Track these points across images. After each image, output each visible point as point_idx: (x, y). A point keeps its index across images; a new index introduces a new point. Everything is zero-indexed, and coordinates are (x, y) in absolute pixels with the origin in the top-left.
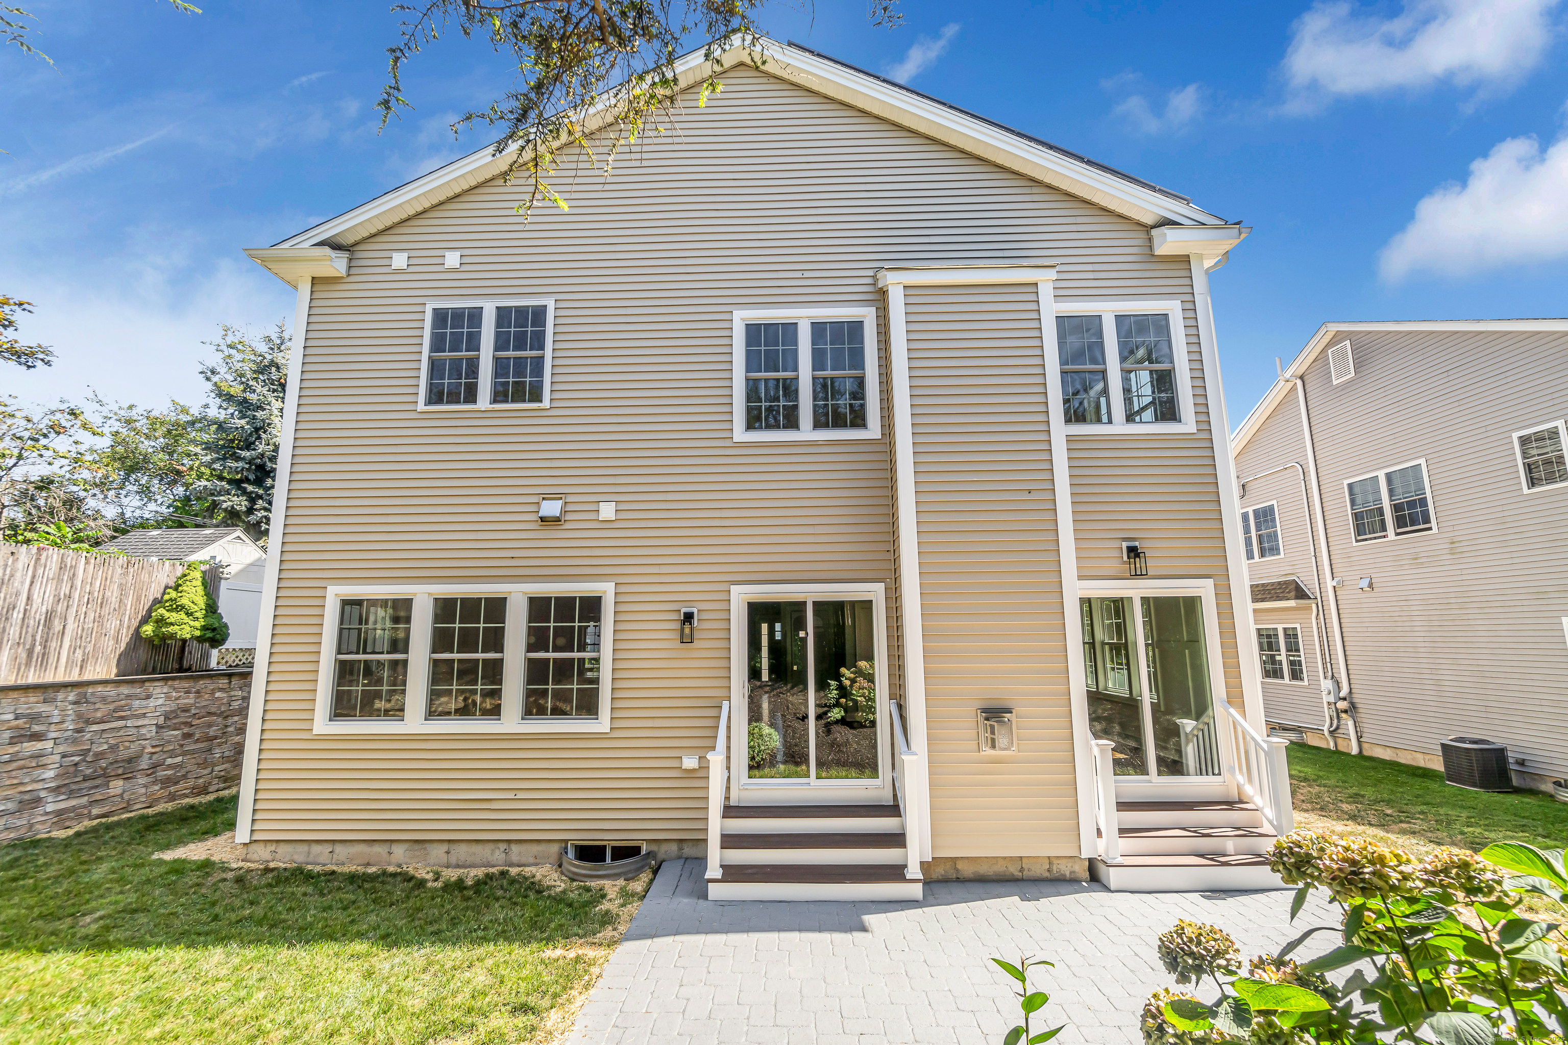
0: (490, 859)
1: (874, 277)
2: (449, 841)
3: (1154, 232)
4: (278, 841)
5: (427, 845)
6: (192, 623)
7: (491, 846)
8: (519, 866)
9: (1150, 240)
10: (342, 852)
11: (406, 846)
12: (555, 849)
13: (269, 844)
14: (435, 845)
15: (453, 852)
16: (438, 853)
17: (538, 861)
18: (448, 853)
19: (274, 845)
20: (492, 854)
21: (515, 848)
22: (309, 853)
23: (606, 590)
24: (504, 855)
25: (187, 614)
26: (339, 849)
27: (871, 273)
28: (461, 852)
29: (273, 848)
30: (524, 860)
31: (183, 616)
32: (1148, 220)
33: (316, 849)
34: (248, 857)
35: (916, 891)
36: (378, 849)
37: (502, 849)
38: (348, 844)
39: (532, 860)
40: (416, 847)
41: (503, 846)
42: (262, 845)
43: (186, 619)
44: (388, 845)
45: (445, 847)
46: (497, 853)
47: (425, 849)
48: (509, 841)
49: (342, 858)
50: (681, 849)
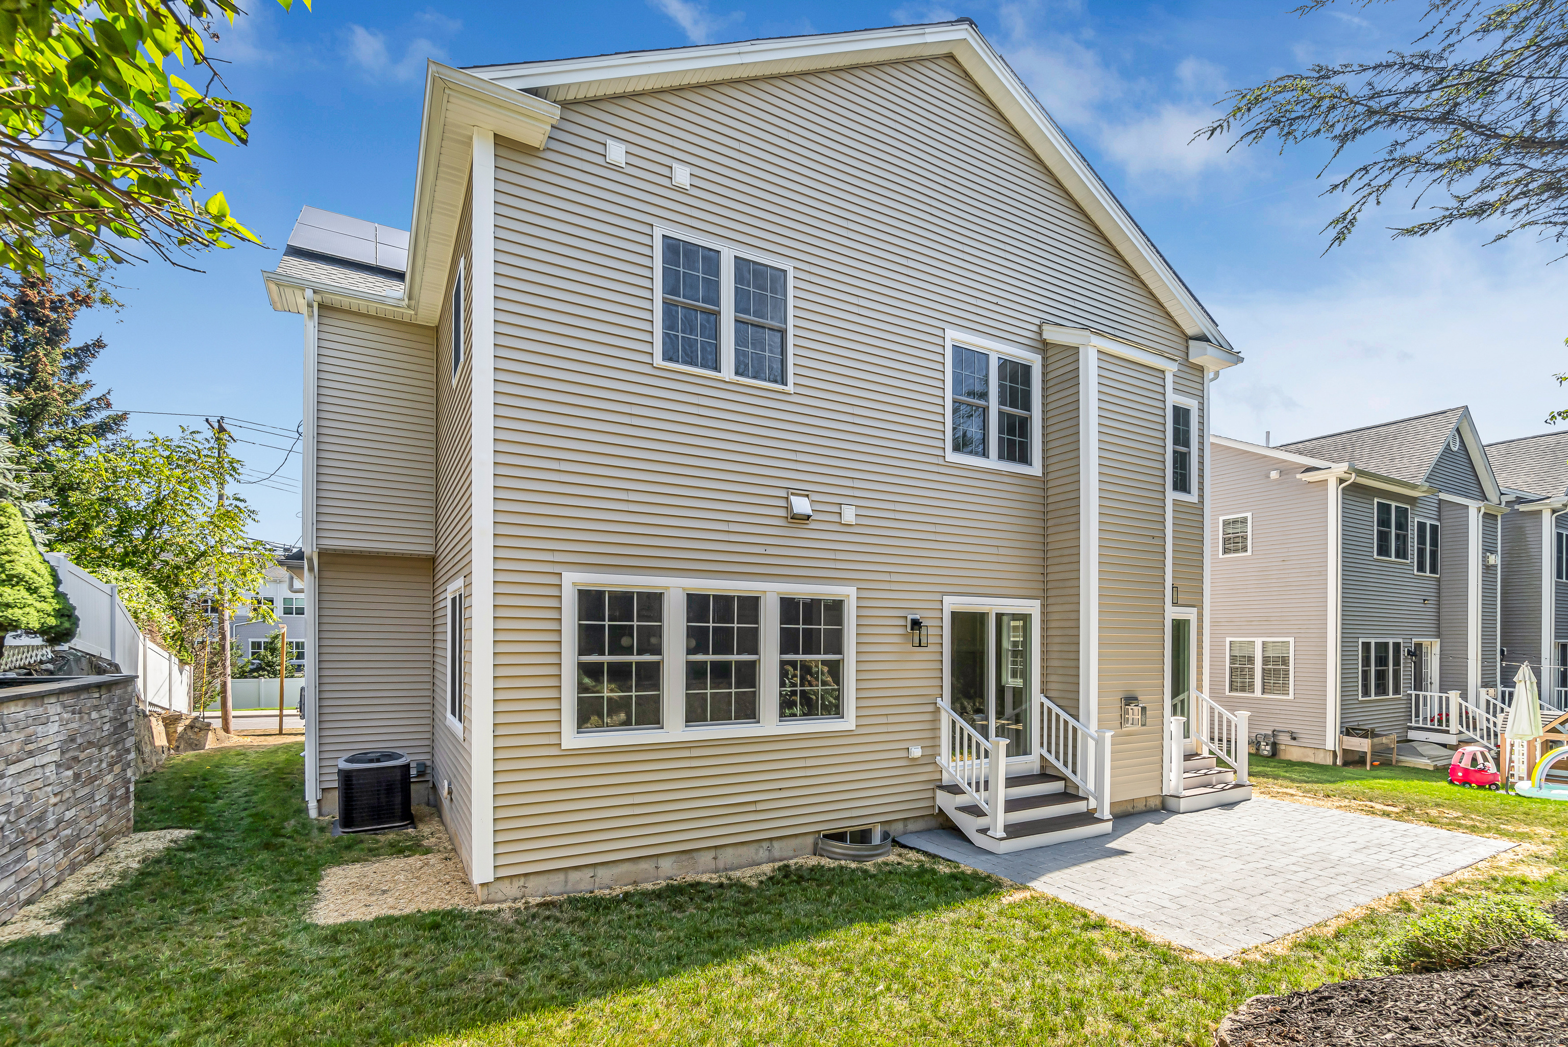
0: (755, 858)
1: (1040, 327)
2: (716, 847)
3: (1191, 342)
4: (526, 875)
5: (695, 854)
6: (39, 605)
7: (756, 845)
8: (781, 860)
9: (1187, 347)
10: (604, 874)
11: (673, 858)
12: (810, 840)
13: (515, 881)
14: (702, 853)
15: (720, 857)
16: (706, 859)
17: (796, 853)
18: (715, 858)
19: (522, 879)
20: (757, 854)
21: (776, 844)
22: (566, 882)
23: (848, 593)
24: (767, 853)
25: (29, 589)
26: (601, 872)
27: (1037, 322)
28: (728, 857)
29: (521, 883)
30: (785, 854)
31: (24, 593)
32: (1190, 332)
33: (574, 876)
34: (490, 897)
35: (1107, 827)
36: (644, 865)
37: (765, 847)
38: (611, 865)
39: (791, 853)
40: (684, 857)
41: (765, 845)
42: (507, 882)
43: (31, 599)
44: (655, 859)
45: (712, 854)
46: (761, 851)
47: (693, 858)
48: (771, 839)
49: (607, 881)
50: (905, 826)
